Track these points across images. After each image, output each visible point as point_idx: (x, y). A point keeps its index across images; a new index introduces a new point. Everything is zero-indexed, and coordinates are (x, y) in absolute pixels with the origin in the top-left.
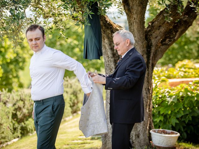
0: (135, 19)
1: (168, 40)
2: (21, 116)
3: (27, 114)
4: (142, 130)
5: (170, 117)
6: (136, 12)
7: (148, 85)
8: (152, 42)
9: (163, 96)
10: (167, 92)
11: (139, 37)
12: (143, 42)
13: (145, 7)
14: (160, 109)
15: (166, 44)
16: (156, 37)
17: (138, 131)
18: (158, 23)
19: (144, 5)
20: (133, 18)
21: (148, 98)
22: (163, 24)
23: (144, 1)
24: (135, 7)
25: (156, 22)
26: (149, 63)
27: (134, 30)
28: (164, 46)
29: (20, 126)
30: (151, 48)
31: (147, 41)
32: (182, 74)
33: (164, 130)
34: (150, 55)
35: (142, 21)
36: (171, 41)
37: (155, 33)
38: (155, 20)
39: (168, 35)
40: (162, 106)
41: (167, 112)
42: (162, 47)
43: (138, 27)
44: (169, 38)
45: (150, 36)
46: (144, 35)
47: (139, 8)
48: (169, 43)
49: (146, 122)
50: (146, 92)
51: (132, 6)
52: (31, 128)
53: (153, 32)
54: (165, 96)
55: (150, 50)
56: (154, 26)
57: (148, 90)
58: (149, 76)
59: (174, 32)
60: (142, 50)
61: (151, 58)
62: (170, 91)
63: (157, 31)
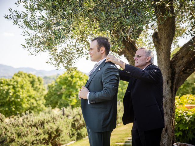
0: (162, 50)
1: (188, 70)
2: (78, 125)
3: (82, 124)
4: (166, 143)
5: (188, 132)
6: (163, 44)
7: (172, 105)
8: (176, 70)
9: (182, 115)
10: (185, 112)
11: (165, 65)
12: (168, 70)
13: (171, 39)
14: (180, 126)
15: (187, 73)
16: (179, 67)
17: (163, 143)
18: (182, 54)
19: (171, 37)
20: (161, 49)
21: (172, 116)
22: (186, 55)
23: (171, 35)
24: (163, 40)
25: (180, 54)
26: (173, 87)
27: (161, 59)
28: (185, 75)
29: (77, 132)
30: (175, 75)
31: (172, 69)
32: (190, 101)
33: (185, 144)
34: (174, 81)
35: (168, 51)
36: (191, 70)
37: (179, 62)
38: (179, 52)
39: (189, 66)
40: (181, 123)
41: (185, 129)
42: (183, 75)
43: (165, 57)
44: (189, 68)
45: (175, 66)
46: (170, 64)
47: (166, 40)
48: (189, 72)
49: (170, 137)
50: (170, 111)
51: (161, 39)
52: (84, 134)
53: (177, 62)
54: (183, 115)
55: (174, 77)
56: (178, 57)
57: (172, 110)
58: (173, 98)
59: (194, 64)
60: (167, 76)
61: (175, 83)
62: (187, 112)
63: (181, 61)
